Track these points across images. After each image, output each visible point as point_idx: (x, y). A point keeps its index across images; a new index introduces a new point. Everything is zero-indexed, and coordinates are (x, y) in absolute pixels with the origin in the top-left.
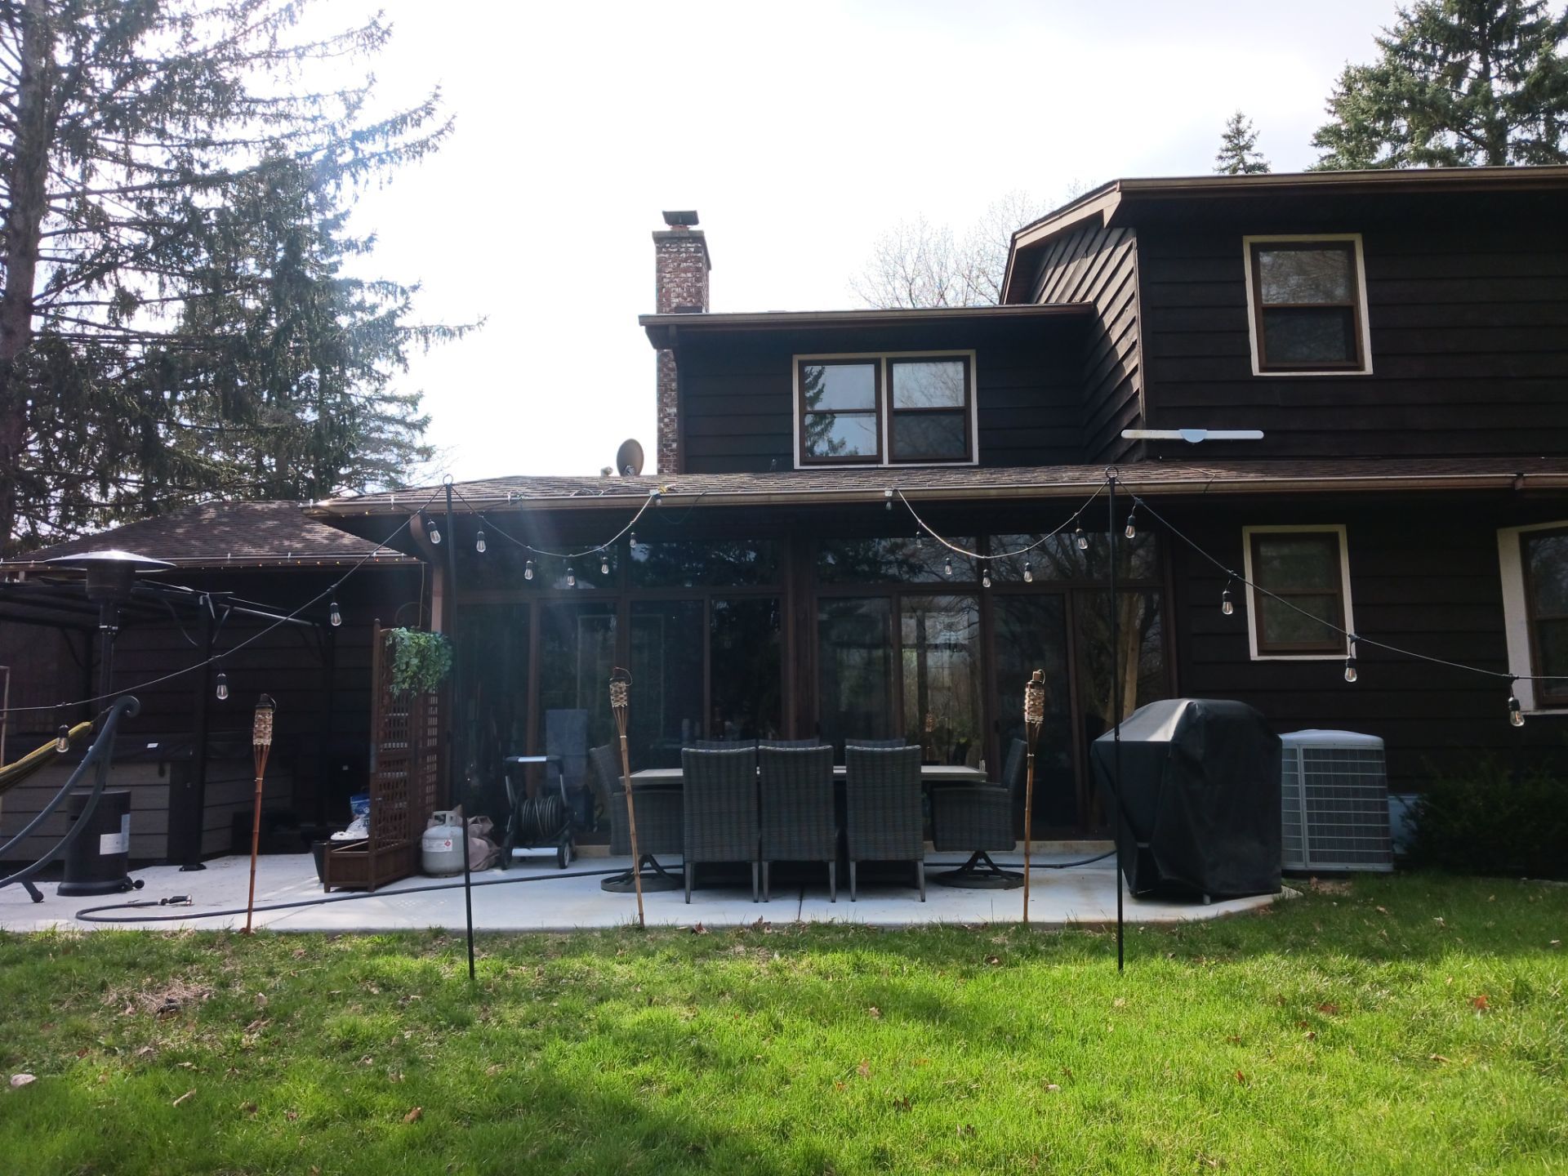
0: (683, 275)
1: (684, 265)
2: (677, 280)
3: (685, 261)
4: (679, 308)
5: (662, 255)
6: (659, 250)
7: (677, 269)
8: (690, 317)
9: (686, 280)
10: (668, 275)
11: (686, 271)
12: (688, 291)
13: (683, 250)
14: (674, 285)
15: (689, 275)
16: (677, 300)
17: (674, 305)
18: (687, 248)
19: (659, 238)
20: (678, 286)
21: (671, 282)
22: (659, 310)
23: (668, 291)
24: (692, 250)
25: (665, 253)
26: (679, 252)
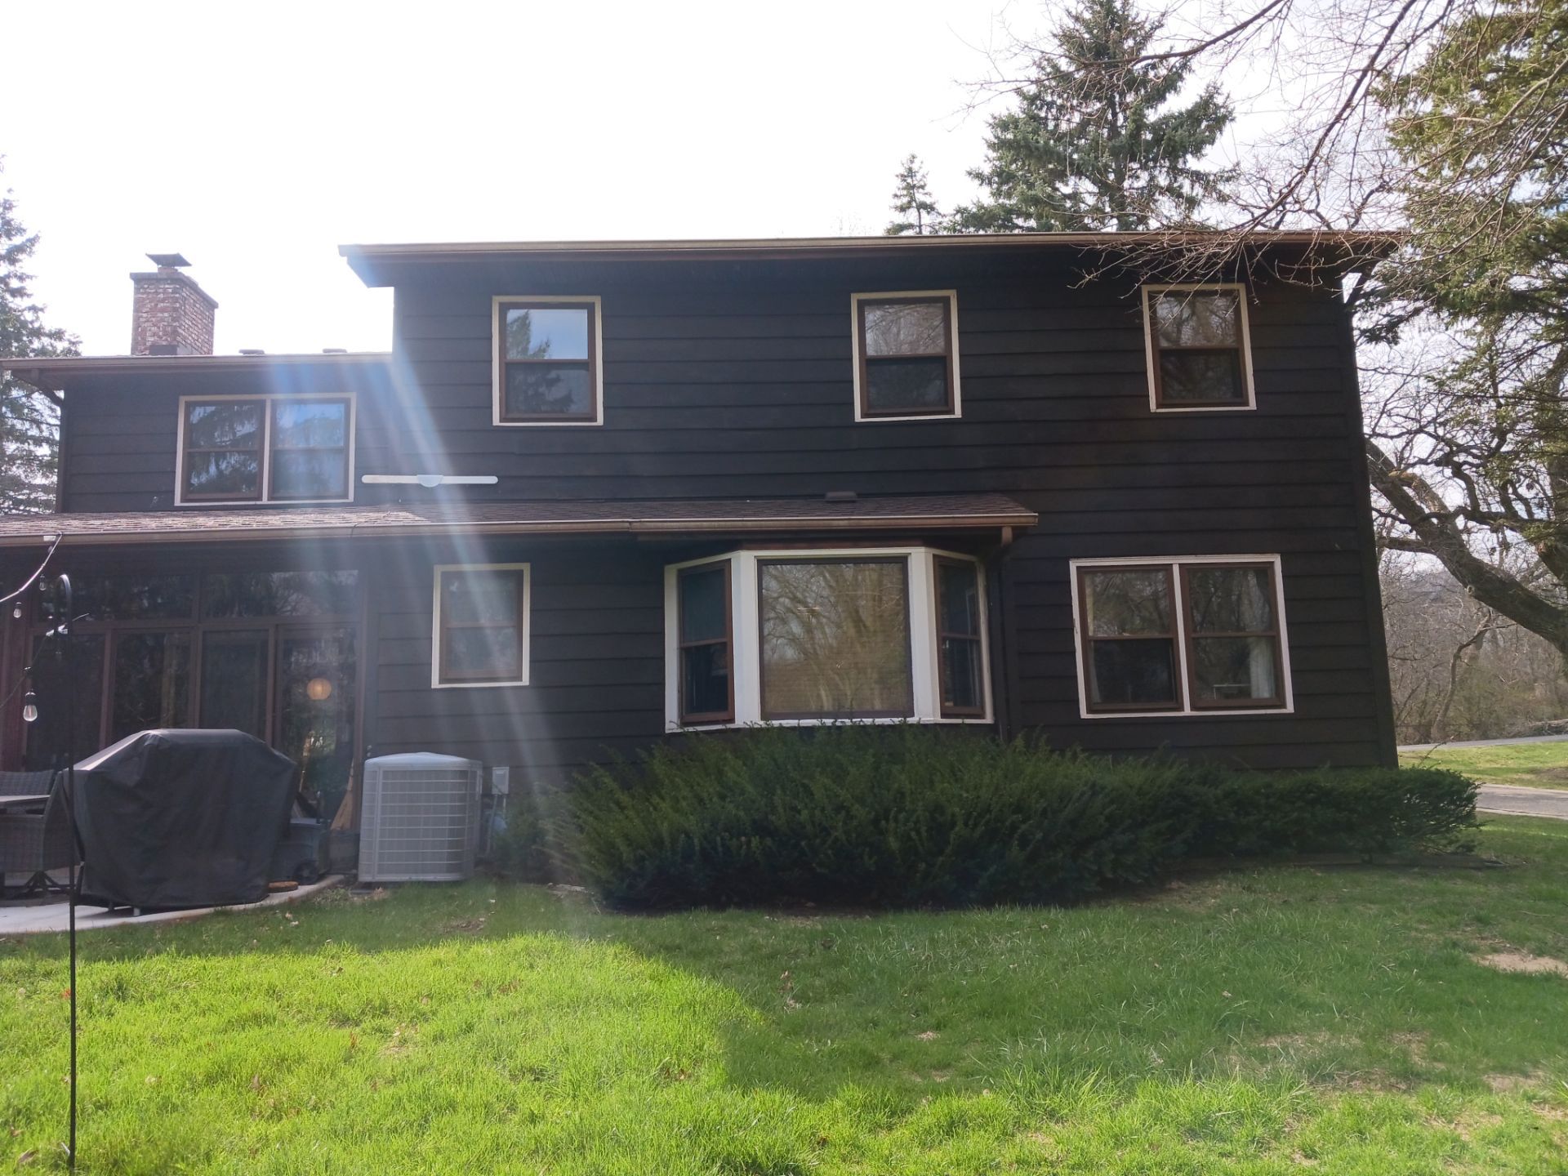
0: (160, 315)
1: (161, 305)
2: (154, 319)
3: (163, 301)
4: (154, 349)
5: (140, 296)
6: (137, 291)
7: (153, 310)
8: (165, 358)
9: (162, 320)
10: (145, 315)
11: (163, 310)
12: (164, 331)
13: (161, 290)
14: (149, 324)
15: (166, 315)
16: (152, 339)
17: (148, 344)
18: (165, 289)
19: (140, 280)
20: (154, 326)
21: (148, 321)
22: (134, 349)
23: (144, 330)
24: (170, 290)
25: (143, 293)
26: (157, 293)
